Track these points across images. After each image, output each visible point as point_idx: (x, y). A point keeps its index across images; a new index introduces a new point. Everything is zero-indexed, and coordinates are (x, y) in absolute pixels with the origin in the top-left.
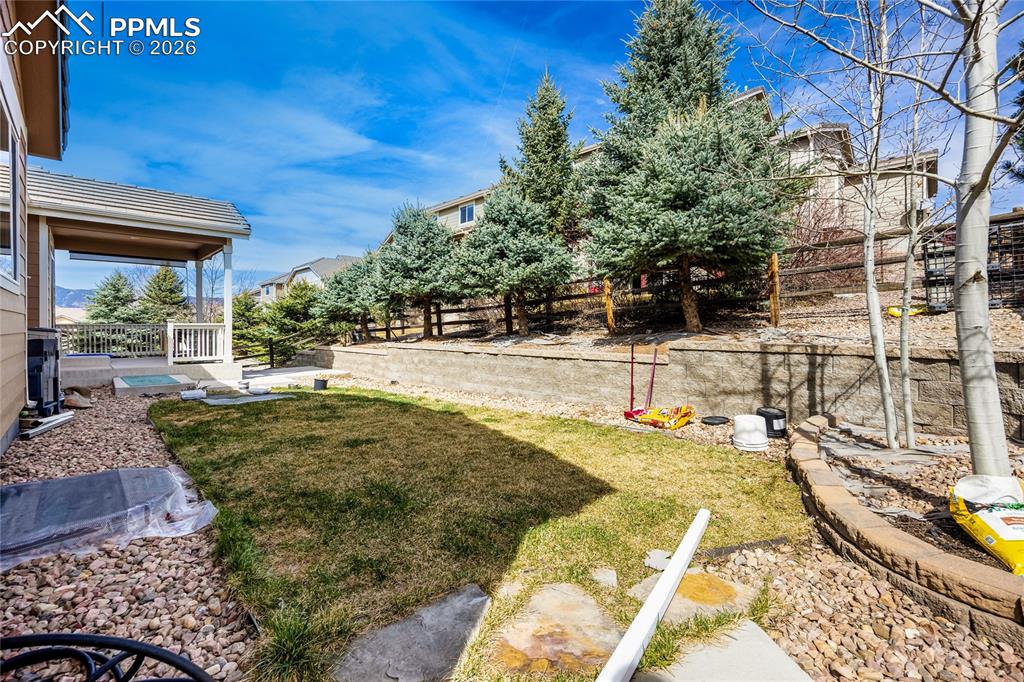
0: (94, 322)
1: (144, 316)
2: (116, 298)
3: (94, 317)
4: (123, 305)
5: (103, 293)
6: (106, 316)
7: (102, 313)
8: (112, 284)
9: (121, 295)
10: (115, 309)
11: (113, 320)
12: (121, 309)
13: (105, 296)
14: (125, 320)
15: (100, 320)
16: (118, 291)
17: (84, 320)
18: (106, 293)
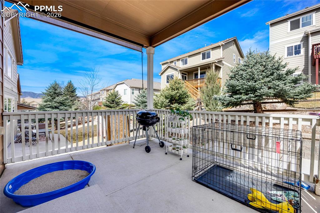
0: (46, 104)
1: (66, 101)
2: (55, 93)
3: (45, 102)
4: (58, 96)
5: (49, 91)
6: (51, 101)
7: (49, 100)
8: (53, 87)
9: (57, 92)
10: (54, 98)
11: (53, 103)
12: (57, 98)
13: (50, 92)
14: (58, 103)
15: (48, 103)
16: (56, 90)
17: (41, 103)
18: (51, 91)
